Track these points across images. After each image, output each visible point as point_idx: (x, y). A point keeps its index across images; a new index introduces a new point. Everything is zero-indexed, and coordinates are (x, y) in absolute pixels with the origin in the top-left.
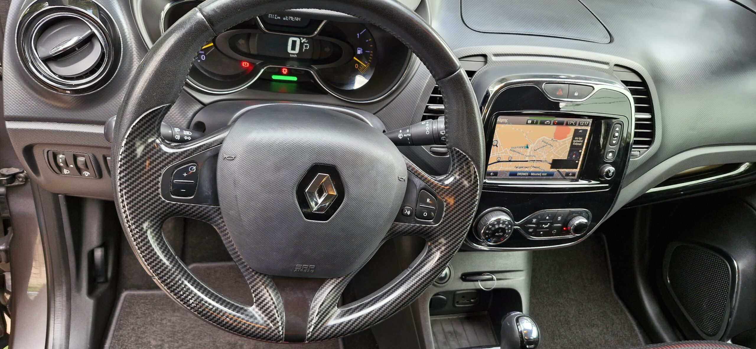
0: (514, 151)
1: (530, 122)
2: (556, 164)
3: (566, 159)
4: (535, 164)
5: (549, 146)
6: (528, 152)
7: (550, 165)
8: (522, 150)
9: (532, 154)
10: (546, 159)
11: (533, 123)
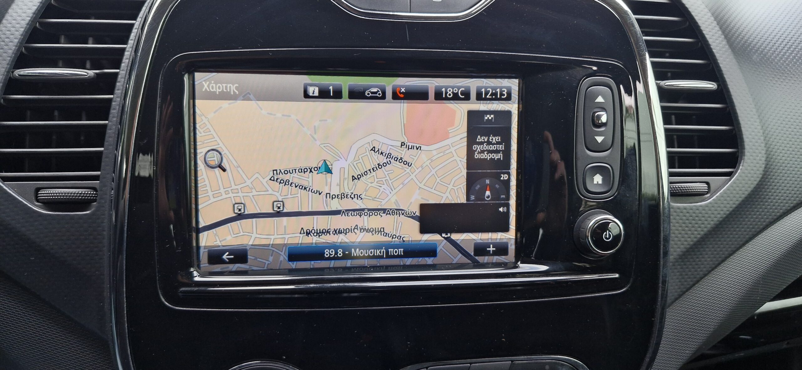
1: (314, 91)
2: (434, 217)
3: (461, 199)
5: (398, 164)
7: (416, 224)
8: (310, 180)
9: (347, 191)
10: (396, 202)
11: (324, 94)
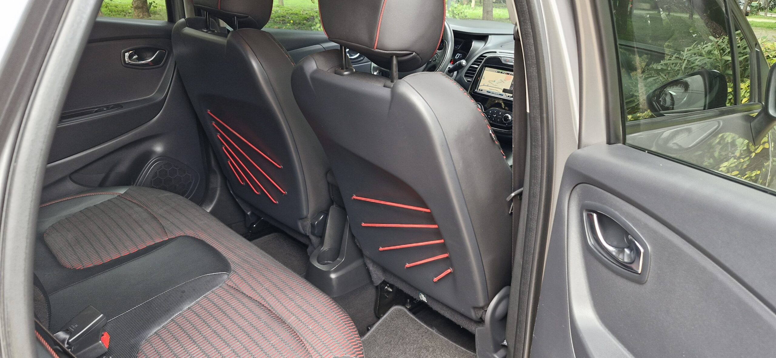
0: (490, 82)
1: (497, 71)
2: (505, 91)
3: (509, 89)
4: (496, 89)
5: (502, 82)
6: (495, 83)
7: (502, 91)
8: (492, 82)
11: (498, 72)
